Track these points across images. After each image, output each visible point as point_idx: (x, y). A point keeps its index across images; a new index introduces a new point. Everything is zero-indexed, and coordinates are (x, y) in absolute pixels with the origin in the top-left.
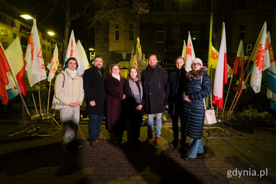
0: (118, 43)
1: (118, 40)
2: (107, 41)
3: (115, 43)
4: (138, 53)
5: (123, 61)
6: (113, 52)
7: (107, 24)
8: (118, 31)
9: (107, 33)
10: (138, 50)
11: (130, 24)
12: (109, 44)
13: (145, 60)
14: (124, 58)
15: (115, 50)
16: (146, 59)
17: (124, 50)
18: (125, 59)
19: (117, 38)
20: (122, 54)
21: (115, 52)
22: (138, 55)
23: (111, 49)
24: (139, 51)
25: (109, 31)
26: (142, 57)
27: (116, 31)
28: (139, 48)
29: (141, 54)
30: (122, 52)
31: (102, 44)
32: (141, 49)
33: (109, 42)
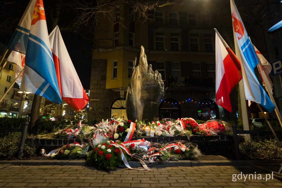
0: (115, 80)
1: (116, 77)
2: (104, 78)
3: (112, 80)
4: (143, 64)
5: (121, 100)
6: (110, 90)
7: (105, 62)
8: (116, 68)
9: (105, 70)
10: (142, 60)
11: (129, 62)
12: (106, 82)
13: (152, 73)
14: (121, 97)
15: (112, 88)
16: (154, 71)
17: (122, 88)
18: (123, 97)
19: (115, 75)
20: (119, 92)
21: (112, 90)
22: (142, 66)
23: (108, 87)
24: (144, 61)
25: (106, 69)
26: (148, 68)
27: (114, 69)
28: (143, 58)
29: (147, 65)
30: (119, 90)
31: (98, 82)
32: (146, 59)
33: (106, 80)
